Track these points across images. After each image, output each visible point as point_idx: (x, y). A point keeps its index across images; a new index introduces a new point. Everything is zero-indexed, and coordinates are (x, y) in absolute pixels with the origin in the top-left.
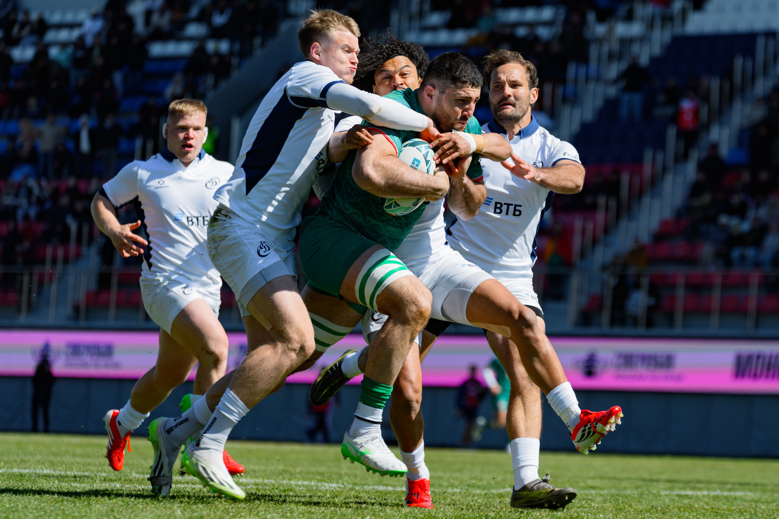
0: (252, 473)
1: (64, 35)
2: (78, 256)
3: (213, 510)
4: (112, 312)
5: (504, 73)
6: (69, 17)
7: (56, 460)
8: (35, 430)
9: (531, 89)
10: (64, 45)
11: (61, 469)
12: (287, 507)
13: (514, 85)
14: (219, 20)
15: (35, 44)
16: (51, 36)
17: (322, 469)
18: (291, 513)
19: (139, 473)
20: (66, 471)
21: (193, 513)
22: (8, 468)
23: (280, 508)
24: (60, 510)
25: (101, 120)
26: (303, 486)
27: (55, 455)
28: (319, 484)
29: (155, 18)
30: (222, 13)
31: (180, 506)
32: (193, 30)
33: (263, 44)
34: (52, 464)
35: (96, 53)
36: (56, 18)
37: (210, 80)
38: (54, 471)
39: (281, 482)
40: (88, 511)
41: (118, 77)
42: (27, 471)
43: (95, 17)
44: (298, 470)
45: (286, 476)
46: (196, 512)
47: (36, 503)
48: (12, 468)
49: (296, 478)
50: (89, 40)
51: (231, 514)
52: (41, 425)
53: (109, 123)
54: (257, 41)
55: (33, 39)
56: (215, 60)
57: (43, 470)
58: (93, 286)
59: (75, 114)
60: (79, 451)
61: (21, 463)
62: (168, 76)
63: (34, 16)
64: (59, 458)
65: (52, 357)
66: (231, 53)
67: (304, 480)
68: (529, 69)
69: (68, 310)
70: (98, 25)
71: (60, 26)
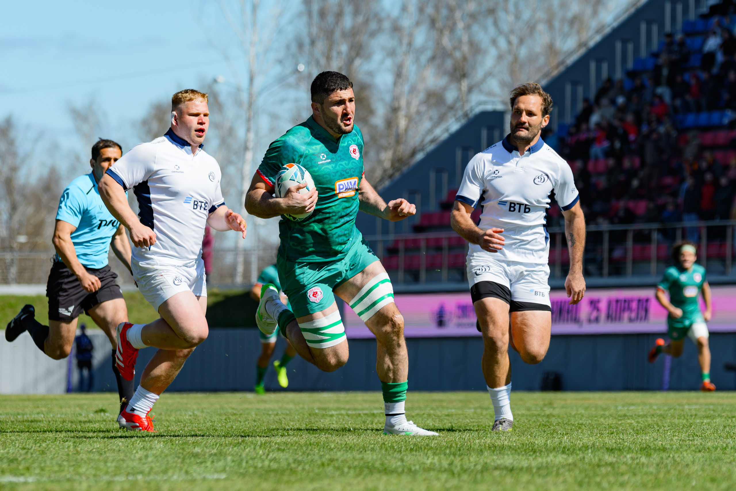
9: (544, 116)
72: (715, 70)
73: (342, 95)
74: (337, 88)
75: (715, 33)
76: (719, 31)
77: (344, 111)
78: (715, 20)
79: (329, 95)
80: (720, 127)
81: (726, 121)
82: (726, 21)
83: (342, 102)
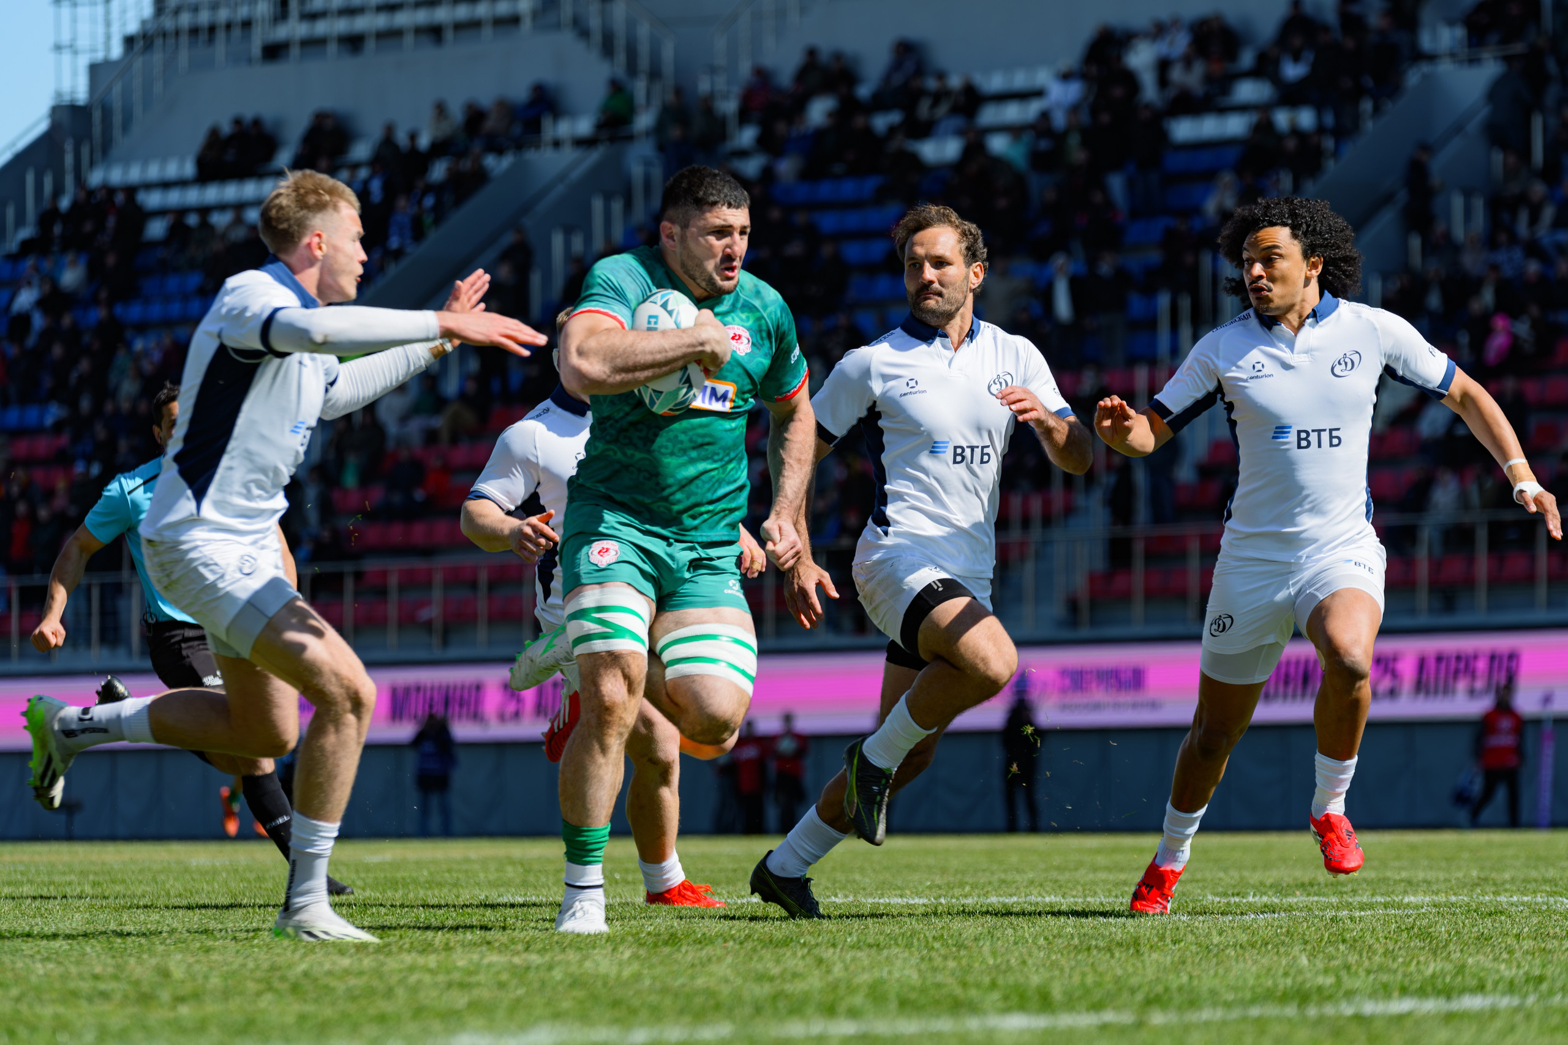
0: (1424, 887)
1: (1012, 113)
2: (1069, 510)
3: (1365, 954)
4: (1138, 608)
5: (922, 245)
6: (1020, 81)
7: (1062, 877)
8: (1011, 828)
9: (971, 265)
10: (1014, 130)
11: (1074, 893)
12: (1500, 943)
13: (940, 263)
14: (1292, 71)
15: (960, 133)
16: (989, 115)
17: (1551, 873)
18: (1509, 953)
19: (1216, 894)
20: (1085, 897)
21: (1329, 960)
22: (979, 897)
23: (1487, 945)
24: (1087, 965)
25: (1092, 262)
26: (1523, 904)
27: (1060, 869)
28: (1552, 900)
29: (1177, 74)
30: (1296, 59)
31: (1305, 950)
32: (1248, 91)
33: (1377, 110)
34: (1058, 887)
35: (1074, 140)
36: (995, 83)
37: (1286, 181)
38: (1063, 897)
39: (1481, 898)
40: (1139, 965)
41: (1116, 183)
42: (1015, 899)
43: (1066, 77)
44: (1507, 876)
45: (1490, 889)
46: (1337, 958)
47: (1042, 954)
48: (986, 895)
49: (1506, 891)
50: (1059, 120)
51: (1400, 960)
52: (1023, 819)
53: (1105, 267)
54: (1367, 106)
55: (957, 122)
56: (1291, 144)
57: (1044, 897)
58: (1100, 564)
59: (1042, 254)
60: (1101, 860)
61: (999, 887)
62: (1208, 176)
63: (955, 82)
64: (1067, 875)
65: (1034, 695)
66: (1321, 129)
67: (1523, 894)
68: (964, 234)
69: (1057, 609)
70: (1073, 91)
71: (1003, 97)
72: (31, 341)
73: (728, 217)
74: (722, 202)
75: (29, 284)
76: (36, 281)
77: (728, 250)
78: (30, 262)
79: (703, 213)
80: (38, 430)
81: (49, 421)
82: (47, 265)
83: (723, 231)
